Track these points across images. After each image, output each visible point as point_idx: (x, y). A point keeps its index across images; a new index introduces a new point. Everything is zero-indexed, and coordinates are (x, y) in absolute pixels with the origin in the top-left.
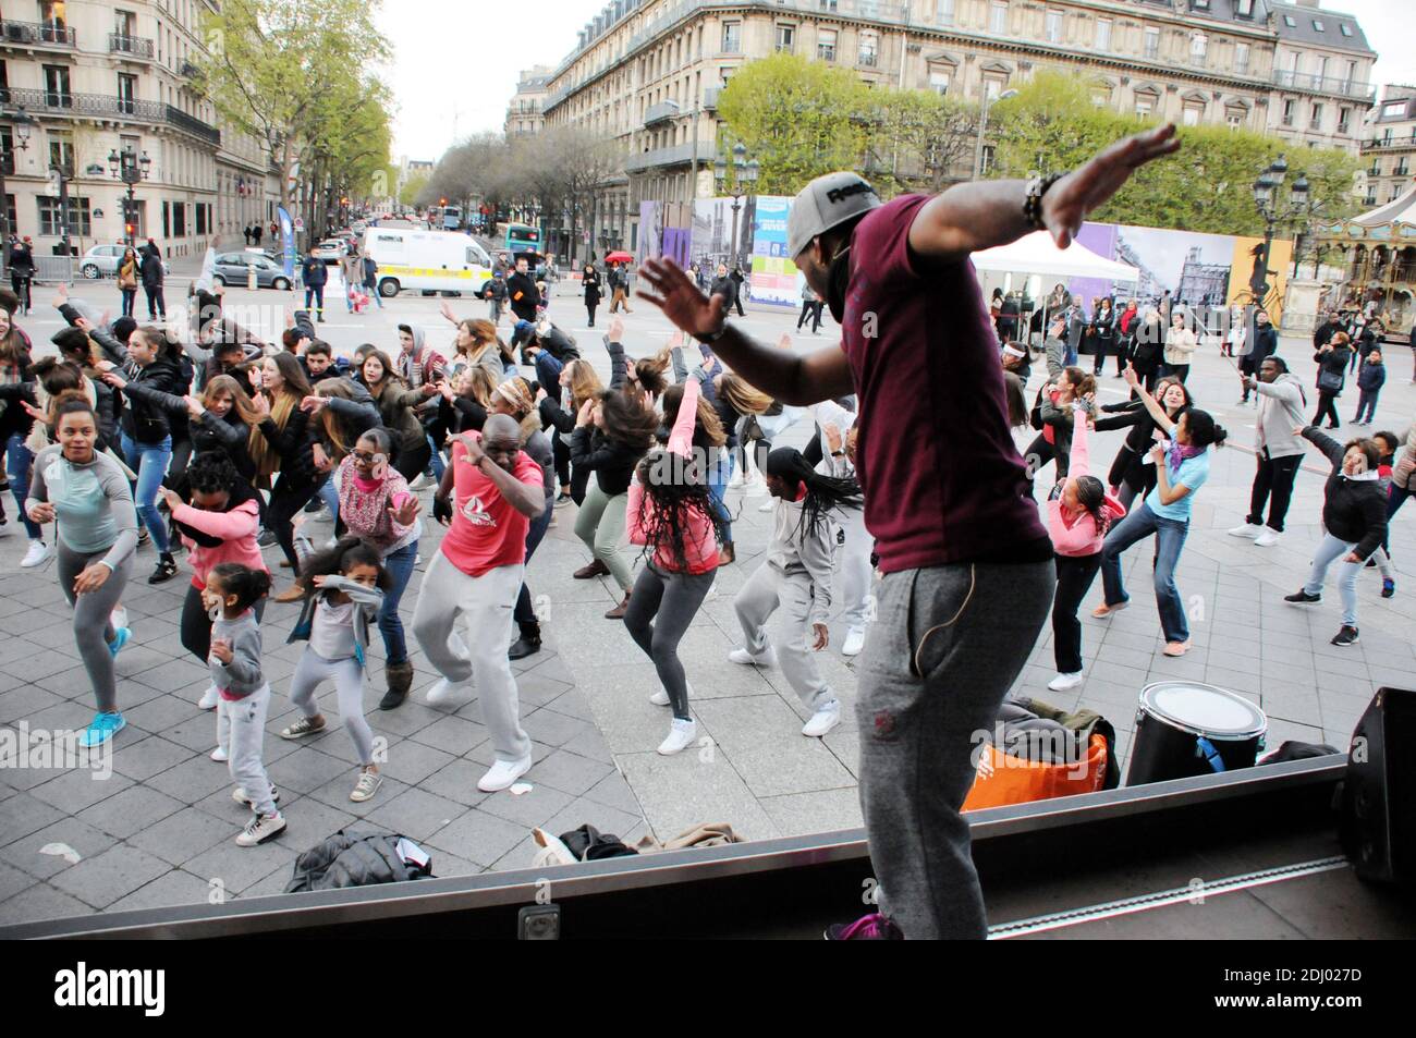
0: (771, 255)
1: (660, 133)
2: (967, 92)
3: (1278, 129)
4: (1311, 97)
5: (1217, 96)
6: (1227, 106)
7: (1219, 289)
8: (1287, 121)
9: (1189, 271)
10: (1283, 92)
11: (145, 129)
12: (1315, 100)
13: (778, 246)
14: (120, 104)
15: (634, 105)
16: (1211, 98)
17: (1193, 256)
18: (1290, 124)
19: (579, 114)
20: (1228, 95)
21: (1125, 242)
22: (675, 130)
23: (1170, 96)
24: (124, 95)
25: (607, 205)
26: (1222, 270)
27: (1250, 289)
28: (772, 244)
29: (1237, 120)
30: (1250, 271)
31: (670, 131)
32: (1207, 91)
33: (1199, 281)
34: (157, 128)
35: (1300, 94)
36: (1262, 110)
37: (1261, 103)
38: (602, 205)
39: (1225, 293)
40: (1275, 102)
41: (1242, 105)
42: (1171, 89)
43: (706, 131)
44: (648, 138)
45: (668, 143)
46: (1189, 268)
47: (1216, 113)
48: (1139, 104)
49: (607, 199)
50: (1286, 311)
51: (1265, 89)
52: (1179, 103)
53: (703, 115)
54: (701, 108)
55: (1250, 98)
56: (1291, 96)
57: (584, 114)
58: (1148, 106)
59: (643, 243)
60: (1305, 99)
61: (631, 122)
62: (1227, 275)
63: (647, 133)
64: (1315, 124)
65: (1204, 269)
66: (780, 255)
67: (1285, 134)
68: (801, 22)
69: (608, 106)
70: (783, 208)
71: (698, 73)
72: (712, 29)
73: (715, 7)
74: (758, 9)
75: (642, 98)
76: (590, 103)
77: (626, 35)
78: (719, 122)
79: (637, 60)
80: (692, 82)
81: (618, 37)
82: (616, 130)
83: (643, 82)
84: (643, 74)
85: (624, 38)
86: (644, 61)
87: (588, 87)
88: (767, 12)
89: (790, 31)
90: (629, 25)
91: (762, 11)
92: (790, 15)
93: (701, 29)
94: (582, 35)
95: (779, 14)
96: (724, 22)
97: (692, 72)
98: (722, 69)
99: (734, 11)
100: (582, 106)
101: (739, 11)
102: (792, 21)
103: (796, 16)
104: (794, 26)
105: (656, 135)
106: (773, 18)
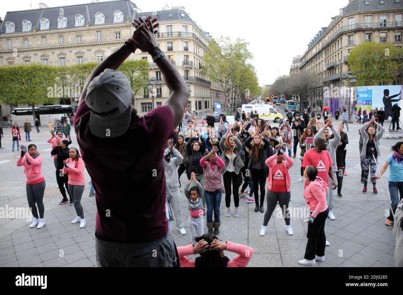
0: (363, 104)
1: (332, 71)
11: (191, 83)
13: (365, 101)
14: (185, 78)
15: (324, 63)
19: (309, 68)
22: (336, 69)
24: (186, 76)
25: (318, 93)
28: (363, 101)
31: (334, 70)
34: (194, 83)
38: (317, 93)
43: (345, 68)
44: (328, 72)
45: (334, 74)
49: (318, 91)
53: (343, 64)
54: (343, 62)
59: (326, 103)
61: (323, 68)
63: (328, 71)
66: (366, 104)
68: (374, 32)
69: (317, 65)
70: (366, 90)
71: (342, 52)
72: (345, 38)
73: (345, 32)
74: (358, 30)
75: (326, 61)
76: (312, 64)
77: (321, 44)
78: (349, 65)
79: (324, 50)
80: (340, 54)
81: (318, 44)
82: (319, 71)
83: (326, 56)
84: (326, 54)
85: (320, 45)
86: (326, 50)
87: (311, 60)
88: (362, 30)
89: (370, 35)
90: (321, 41)
91: (360, 31)
92: (370, 30)
93: (341, 39)
94: (309, 45)
95: (366, 30)
96: (348, 36)
97: (340, 52)
98: (349, 50)
99: (351, 32)
100: (310, 65)
101: (353, 32)
102: (371, 32)
103: (372, 30)
104: (371, 33)
105: (331, 71)
106: (364, 32)
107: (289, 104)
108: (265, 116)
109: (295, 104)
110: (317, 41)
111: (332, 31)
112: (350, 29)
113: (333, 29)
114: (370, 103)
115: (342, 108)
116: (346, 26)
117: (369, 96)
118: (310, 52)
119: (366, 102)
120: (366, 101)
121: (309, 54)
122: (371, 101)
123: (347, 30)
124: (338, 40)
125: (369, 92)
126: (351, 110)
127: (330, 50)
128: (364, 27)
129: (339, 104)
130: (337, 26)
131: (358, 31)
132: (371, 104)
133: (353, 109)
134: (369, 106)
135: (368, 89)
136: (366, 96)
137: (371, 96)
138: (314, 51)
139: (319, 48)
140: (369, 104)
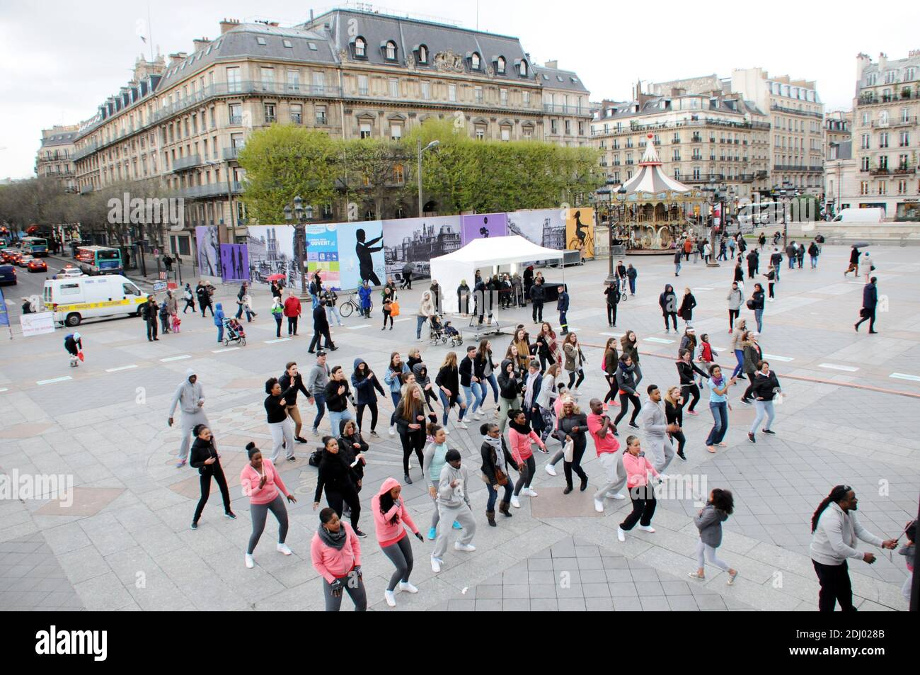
0: (320, 260)
1: (187, 176)
2: (382, 134)
3: (550, 136)
4: (563, 117)
5: (517, 122)
6: (523, 126)
7: (562, 240)
8: (554, 131)
9: (546, 233)
10: (550, 116)
12: (566, 119)
13: (323, 254)
15: (159, 158)
16: (514, 123)
17: (547, 224)
18: (556, 133)
19: (108, 163)
20: (523, 120)
21: (512, 221)
22: (199, 174)
23: (493, 124)
26: (561, 229)
27: (576, 237)
29: (529, 134)
30: (575, 227)
31: (195, 175)
32: (512, 119)
33: (551, 237)
35: (558, 116)
36: (541, 127)
37: (540, 123)
39: (565, 241)
40: (546, 120)
41: (531, 125)
42: (493, 120)
44: (176, 179)
45: (195, 183)
46: (546, 230)
47: (518, 129)
48: (478, 130)
50: (596, 246)
51: (540, 115)
52: (498, 127)
53: (223, 165)
54: (221, 159)
55: (534, 121)
56: (554, 117)
57: (114, 162)
58: (482, 131)
59: (201, 254)
60: (561, 119)
61: (159, 168)
62: (565, 231)
63: (175, 176)
64: (567, 132)
65: (553, 230)
66: (326, 260)
67: (553, 138)
68: (279, 102)
69: (135, 158)
70: (323, 231)
71: (215, 138)
72: (221, 109)
73: (223, 95)
74: (252, 96)
75: (166, 153)
76: (118, 154)
77: (146, 111)
78: (234, 168)
79: (158, 127)
80: (210, 143)
81: (138, 112)
82: (146, 173)
83: (165, 142)
84: (165, 137)
85: (144, 113)
86: (165, 128)
87: (115, 145)
88: (258, 97)
89: (272, 107)
90: (147, 106)
91: (254, 97)
92: (272, 97)
93: (213, 109)
94: (104, 109)
95: (265, 97)
96: (229, 104)
97: (210, 138)
98: (232, 134)
99: (236, 98)
100: (110, 157)
101: (240, 97)
102: (274, 101)
103: (275, 98)
104: (275, 104)
105: (183, 177)
106: (262, 100)
107: (101, 256)
108: (113, 303)
109: (115, 255)
110: (132, 104)
111: (181, 87)
112: (232, 90)
113: (184, 84)
114: (334, 256)
115: (257, 266)
116: (222, 84)
117: (330, 243)
118: (111, 127)
119: (326, 256)
120: (326, 254)
121: (105, 130)
122: (336, 254)
123: (226, 93)
124: (202, 110)
125: (332, 236)
126: (288, 271)
127: (179, 129)
128: (260, 90)
129: (249, 257)
130: (198, 79)
131: (250, 97)
132: (337, 259)
133: (294, 269)
134: (334, 263)
135: (326, 229)
136: (325, 243)
137: (336, 243)
138: (125, 126)
139: (142, 121)
140: (332, 259)
